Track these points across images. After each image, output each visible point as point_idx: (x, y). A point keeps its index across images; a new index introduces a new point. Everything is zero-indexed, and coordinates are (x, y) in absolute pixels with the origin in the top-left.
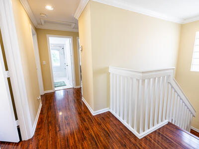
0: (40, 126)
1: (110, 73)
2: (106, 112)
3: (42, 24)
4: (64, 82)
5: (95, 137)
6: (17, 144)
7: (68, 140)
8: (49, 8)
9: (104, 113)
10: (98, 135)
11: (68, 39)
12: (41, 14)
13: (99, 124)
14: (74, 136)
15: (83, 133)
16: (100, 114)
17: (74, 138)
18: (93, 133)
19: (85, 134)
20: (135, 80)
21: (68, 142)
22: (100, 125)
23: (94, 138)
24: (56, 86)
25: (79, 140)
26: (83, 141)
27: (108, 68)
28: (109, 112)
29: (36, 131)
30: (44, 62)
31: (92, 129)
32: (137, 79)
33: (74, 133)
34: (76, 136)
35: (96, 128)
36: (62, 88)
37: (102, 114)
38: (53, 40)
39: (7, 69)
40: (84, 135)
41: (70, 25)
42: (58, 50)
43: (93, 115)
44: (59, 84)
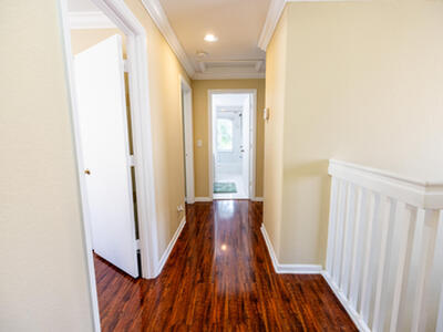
0: (172, 262)
1: (330, 176)
2: (312, 275)
3: (200, 72)
4: (233, 184)
5: (266, 324)
6: (134, 280)
7: (209, 307)
8: (210, 38)
9: (306, 275)
10: (276, 325)
11: (248, 95)
12: (198, 52)
13: (286, 299)
14: (224, 304)
15: (243, 306)
16: (293, 275)
17: (223, 308)
18: (264, 315)
19: (246, 308)
20: (401, 206)
21: (209, 310)
22: (288, 301)
23: (264, 326)
24: (218, 190)
25: (230, 318)
26: (239, 324)
27: (327, 162)
28: (320, 276)
29: (164, 269)
30: (200, 143)
31: (266, 304)
32: (407, 205)
33: (224, 298)
34: (227, 306)
35: (275, 306)
36: (231, 196)
37: (299, 275)
38: (219, 100)
39: (132, 153)
40: (243, 309)
41: (254, 66)
42: (232, 119)
43: (277, 272)
44: (224, 189)
